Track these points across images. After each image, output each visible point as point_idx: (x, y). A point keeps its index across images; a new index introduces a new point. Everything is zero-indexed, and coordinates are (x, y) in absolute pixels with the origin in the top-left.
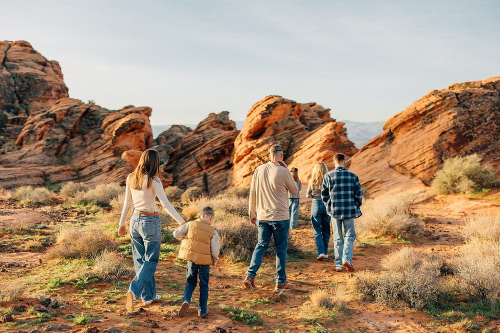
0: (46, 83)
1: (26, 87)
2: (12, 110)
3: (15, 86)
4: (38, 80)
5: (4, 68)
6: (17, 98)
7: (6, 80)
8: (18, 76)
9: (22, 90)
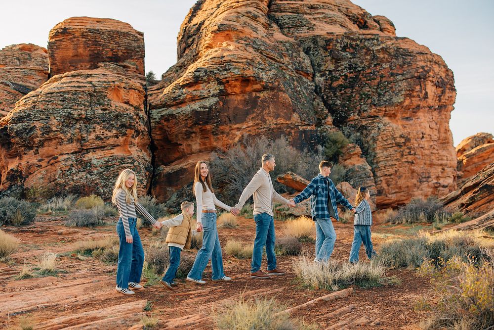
0: (409, 59)
1: (346, 76)
2: (320, 148)
3: (314, 76)
4: (384, 50)
5: (275, 26)
6: (326, 111)
7: (291, 57)
8: (321, 43)
9: (335, 84)
